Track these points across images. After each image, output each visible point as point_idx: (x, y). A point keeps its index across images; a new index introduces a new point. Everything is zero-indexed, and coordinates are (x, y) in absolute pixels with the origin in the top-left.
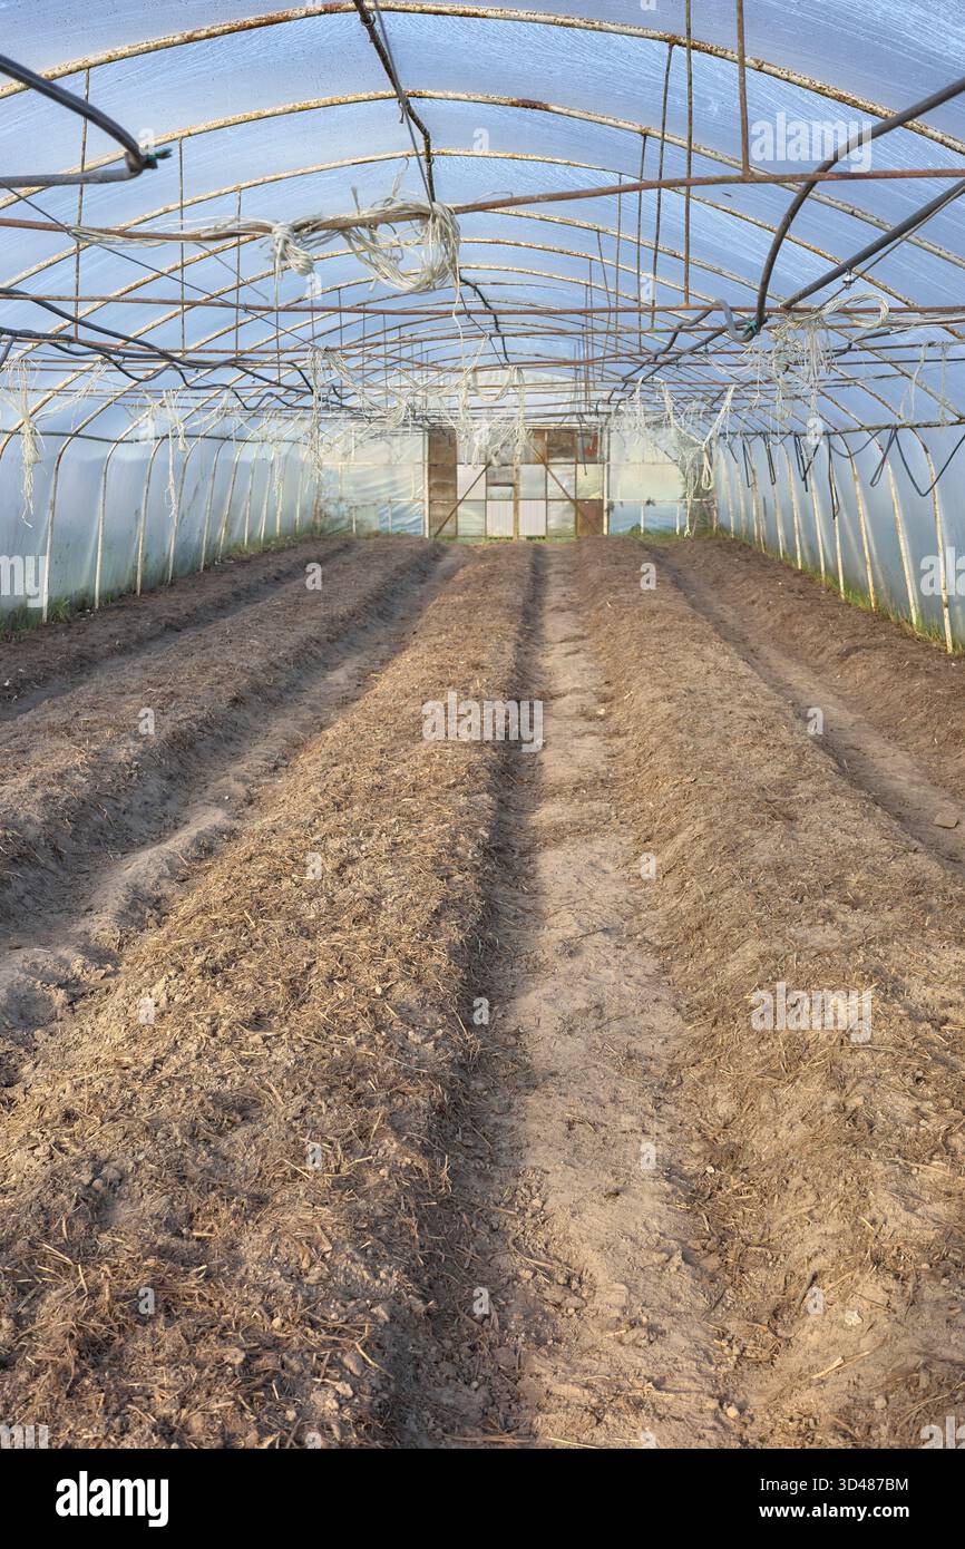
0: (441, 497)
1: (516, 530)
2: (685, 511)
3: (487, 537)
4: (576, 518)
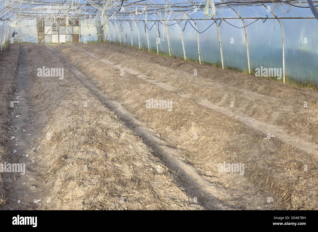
0: (40, 34)
1: (59, 41)
2: (97, 37)
3: (52, 43)
4: (73, 38)
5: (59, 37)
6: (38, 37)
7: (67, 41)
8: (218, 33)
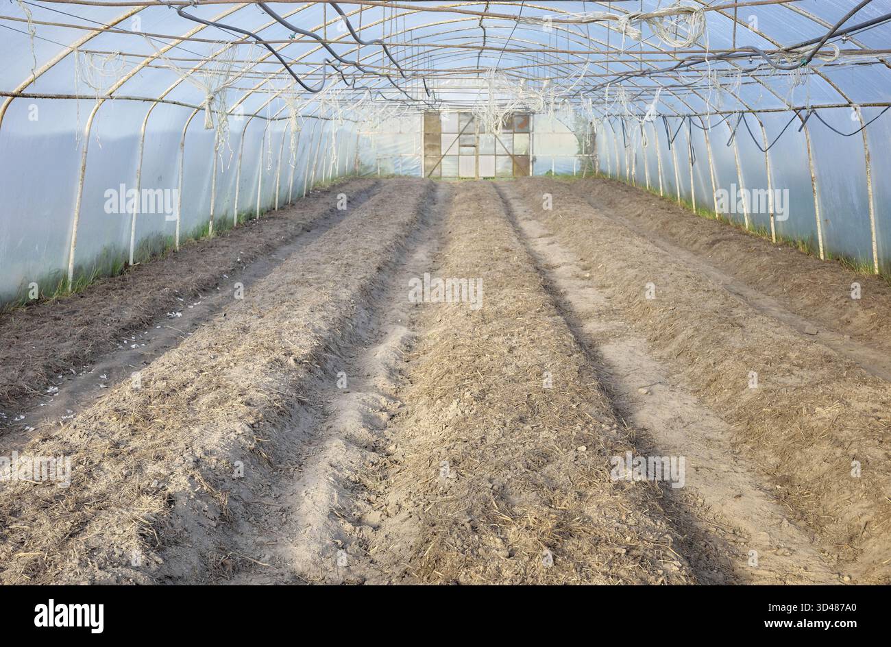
0: (431, 153)
1: (477, 173)
2: (579, 162)
3: (459, 177)
4: (513, 165)
5: (477, 161)
6: (426, 163)
7: (499, 172)
8: (809, 150)
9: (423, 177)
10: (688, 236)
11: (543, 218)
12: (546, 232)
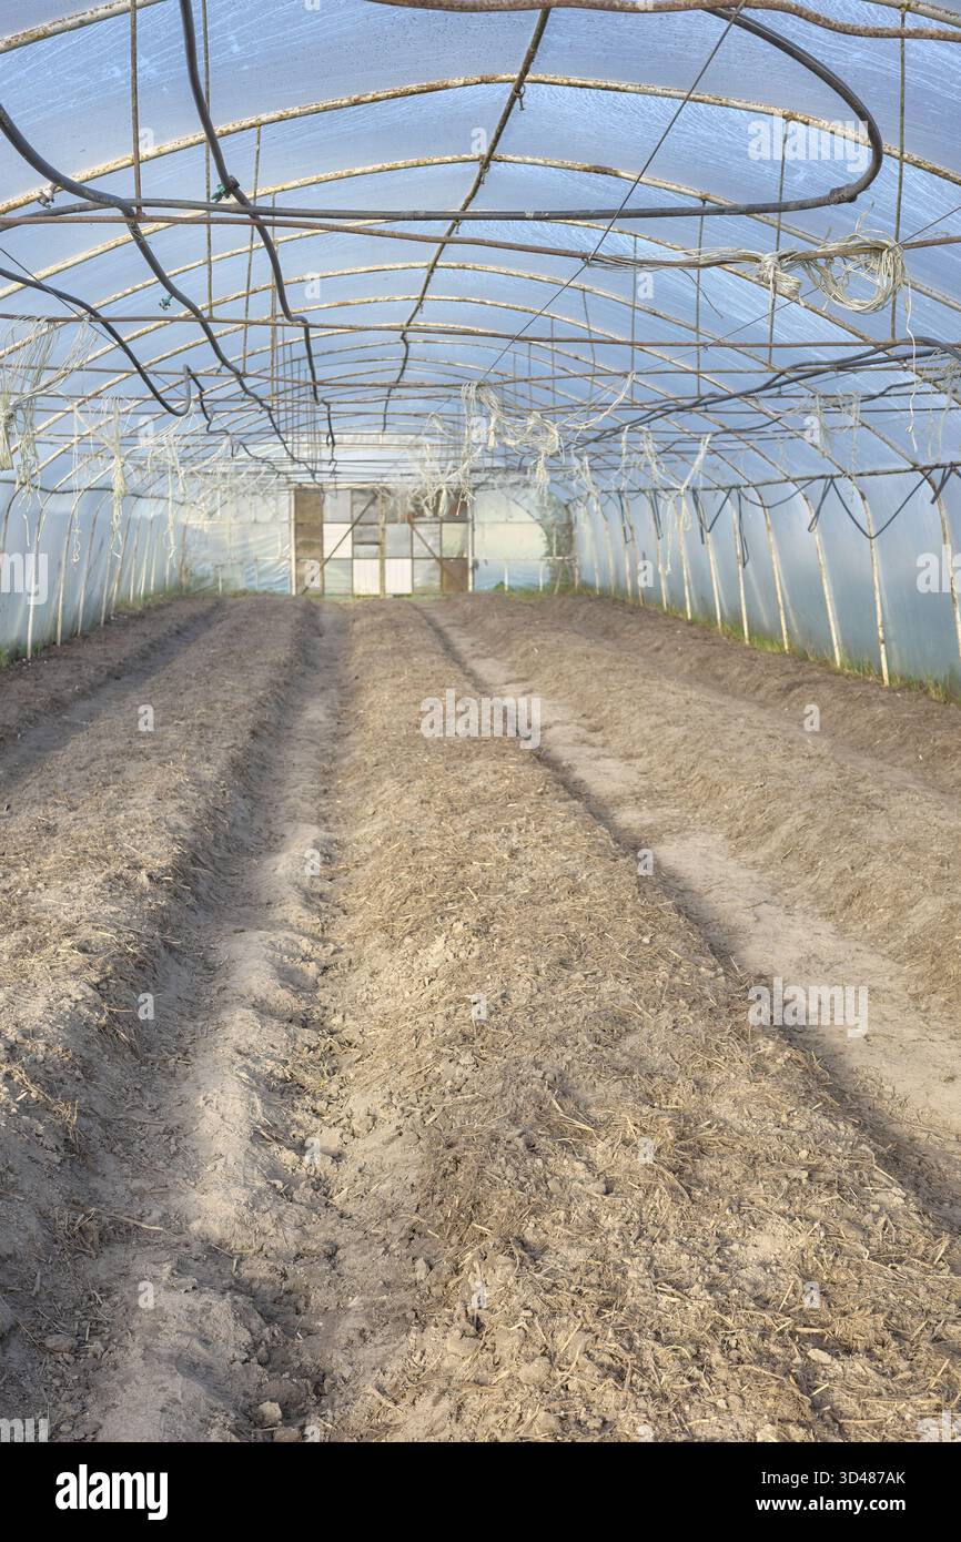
0: (307, 555)
1: (383, 587)
2: (548, 568)
3: (353, 595)
4: (442, 576)
5: (382, 568)
6: (299, 571)
7: (418, 585)
8: (945, 535)
9: (294, 593)
10: (746, 679)
11: (504, 654)
12: (514, 675)
